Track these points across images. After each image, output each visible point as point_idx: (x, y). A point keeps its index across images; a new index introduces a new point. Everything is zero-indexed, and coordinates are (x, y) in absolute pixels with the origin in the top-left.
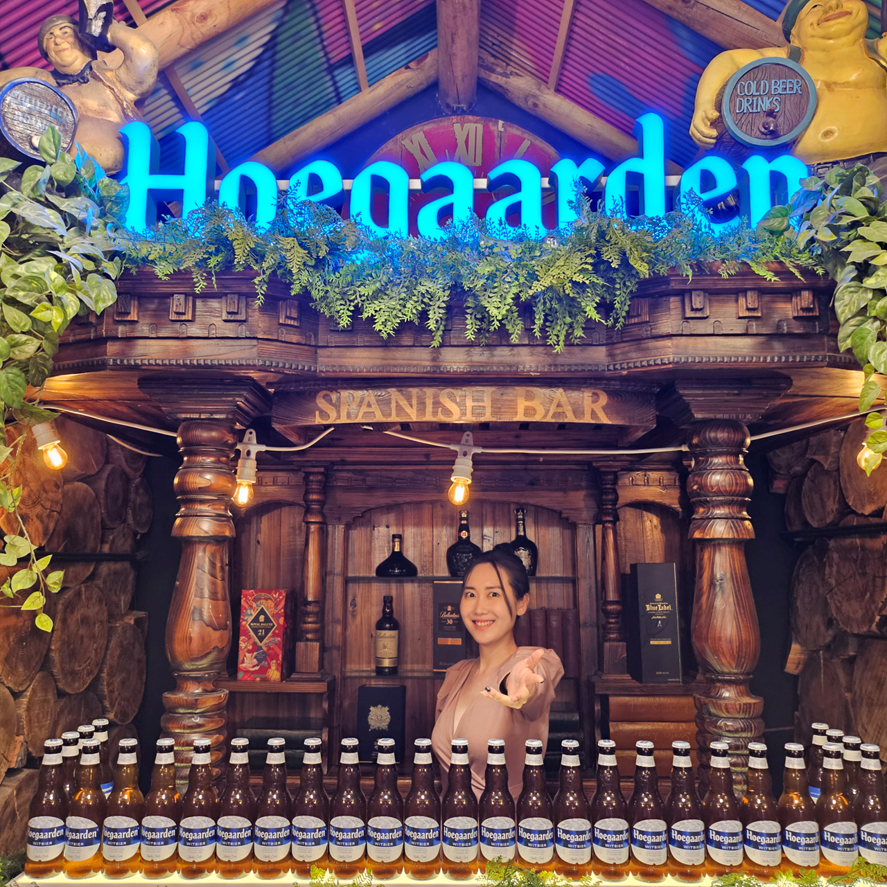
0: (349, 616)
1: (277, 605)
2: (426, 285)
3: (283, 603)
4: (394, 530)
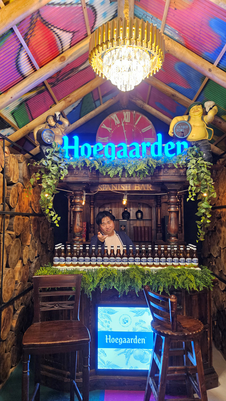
1: (84, 226)
2: (119, 169)
3: (86, 225)
4: (110, 209)
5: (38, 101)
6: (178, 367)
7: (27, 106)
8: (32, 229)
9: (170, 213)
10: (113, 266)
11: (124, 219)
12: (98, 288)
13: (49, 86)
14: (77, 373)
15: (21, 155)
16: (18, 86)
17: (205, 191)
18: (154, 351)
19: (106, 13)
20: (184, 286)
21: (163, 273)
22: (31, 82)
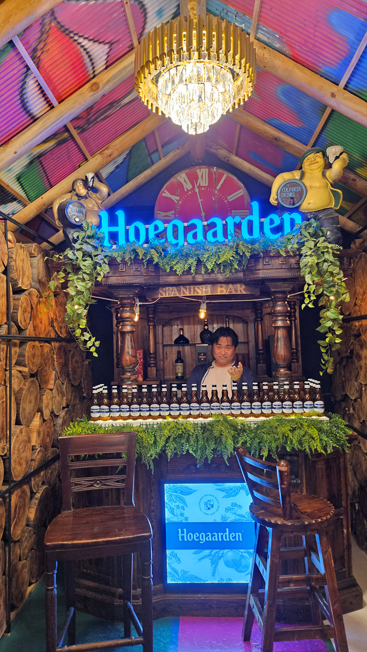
0: (165, 359)
1: (140, 355)
2: (191, 261)
3: (142, 354)
4: (180, 327)
5: (58, 156)
6: (295, 577)
7: (40, 166)
8: (55, 362)
9: (277, 330)
10: (187, 418)
11: (203, 342)
12: (163, 453)
13: (75, 133)
14: (134, 591)
15: (34, 245)
16: (25, 133)
17: (331, 292)
18: (257, 552)
19: (163, 9)
20: (302, 447)
21: (268, 426)
22: (46, 126)
